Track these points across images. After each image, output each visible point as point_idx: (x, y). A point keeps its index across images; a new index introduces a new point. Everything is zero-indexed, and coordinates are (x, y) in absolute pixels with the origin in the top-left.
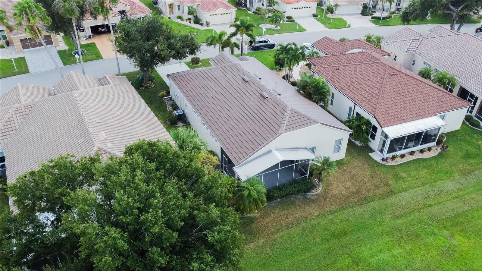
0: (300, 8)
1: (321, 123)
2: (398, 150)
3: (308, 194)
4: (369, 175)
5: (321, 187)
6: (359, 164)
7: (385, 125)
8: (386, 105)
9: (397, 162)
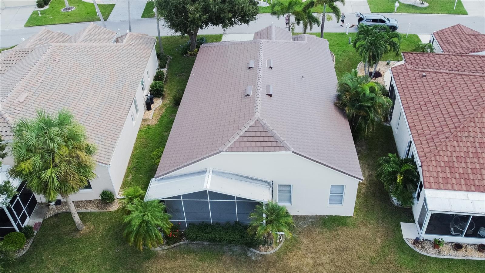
1: (293, 152)
2: (453, 233)
3: (252, 249)
4: (370, 257)
5: (279, 247)
6: (369, 234)
7: (433, 186)
8: (457, 152)
9: (441, 254)
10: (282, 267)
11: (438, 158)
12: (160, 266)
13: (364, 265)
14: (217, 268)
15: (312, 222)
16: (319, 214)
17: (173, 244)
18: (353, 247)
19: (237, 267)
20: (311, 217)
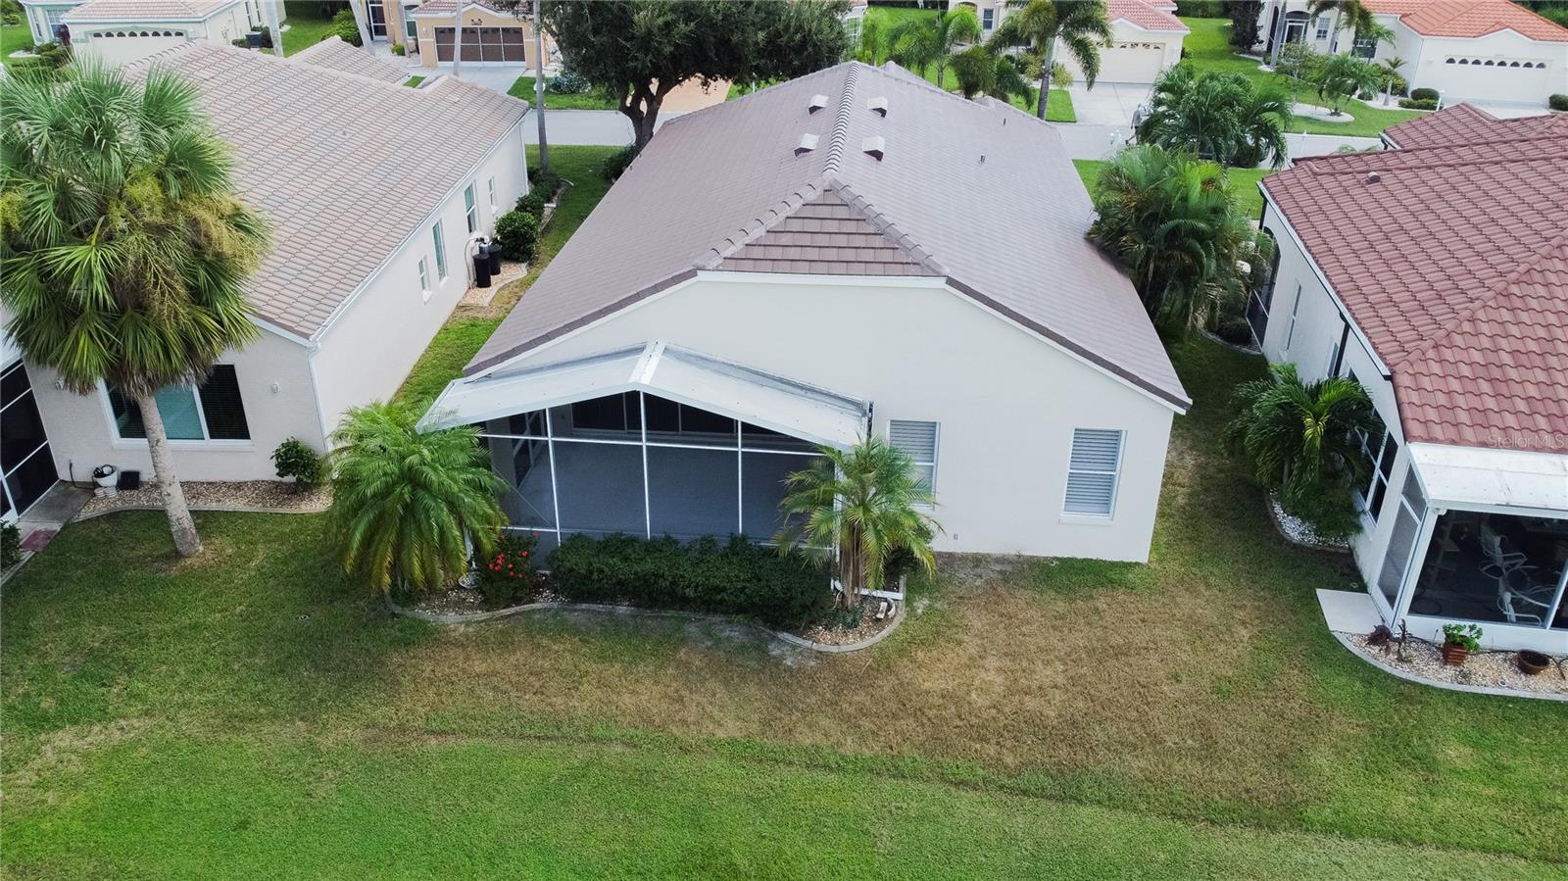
0: (1490, 63)
1: (951, 282)
2: (1511, 613)
3: (785, 636)
4: (1213, 677)
5: (885, 633)
6: (1209, 615)
7: (1437, 431)
8: (1511, 339)
9: (1472, 682)
10: (894, 691)
11: (1448, 354)
12: (450, 668)
13: (1192, 700)
14: (657, 683)
15: (1001, 572)
16: (1028, 552)
17: (504, 608)
18: (1152, 645)
19: (726, 682)
20: (1001, 560)
